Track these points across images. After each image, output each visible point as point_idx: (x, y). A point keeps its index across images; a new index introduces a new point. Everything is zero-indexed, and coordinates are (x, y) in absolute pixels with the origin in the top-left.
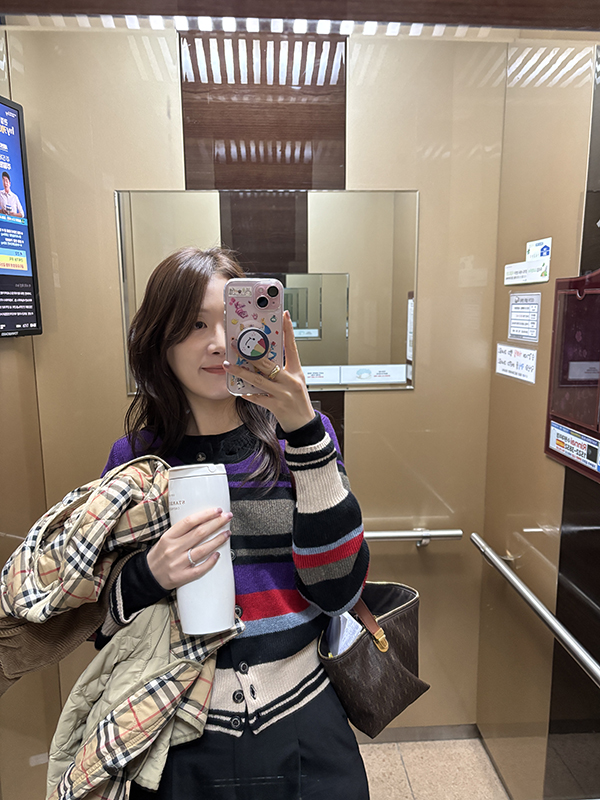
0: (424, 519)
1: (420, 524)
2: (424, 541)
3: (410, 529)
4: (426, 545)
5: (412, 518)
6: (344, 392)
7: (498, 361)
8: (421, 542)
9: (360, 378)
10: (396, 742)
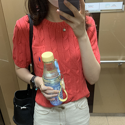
0: (122, 57)
1: (120, 59)
2: (121, 64)
3: (117, 60)
4: (121, 65)
5: (118, 57)
6: (100, 13)
8: (120, 64)
9: (106, 7)
10: (106, 116)
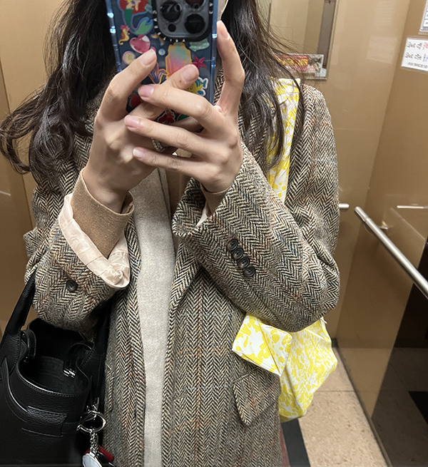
7: (405, 55)
